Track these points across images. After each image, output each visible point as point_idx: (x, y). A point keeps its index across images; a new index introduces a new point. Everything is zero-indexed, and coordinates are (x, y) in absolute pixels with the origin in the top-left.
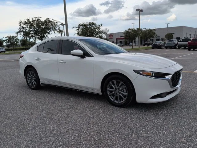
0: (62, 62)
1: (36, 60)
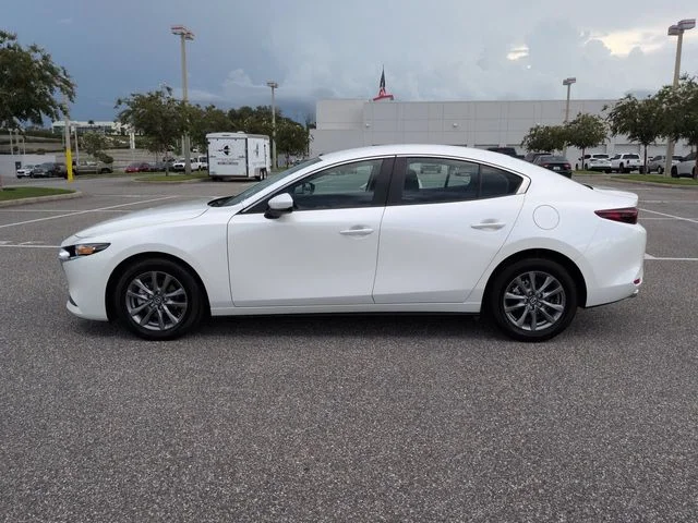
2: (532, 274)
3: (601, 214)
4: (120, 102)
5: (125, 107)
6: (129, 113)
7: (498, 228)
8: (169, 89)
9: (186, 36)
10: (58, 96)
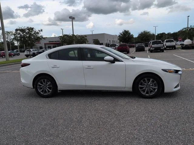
0: (89, 67)
1: (53, 67)
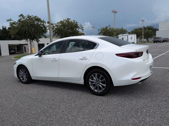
2: (96, 74)
3: (117, 55)
4: (99, 30)
5: (100, 31)
6: (101, 32)
7: (86, 59)
8: (110, 26)
9: (116, 12)
10: (80, 30)
